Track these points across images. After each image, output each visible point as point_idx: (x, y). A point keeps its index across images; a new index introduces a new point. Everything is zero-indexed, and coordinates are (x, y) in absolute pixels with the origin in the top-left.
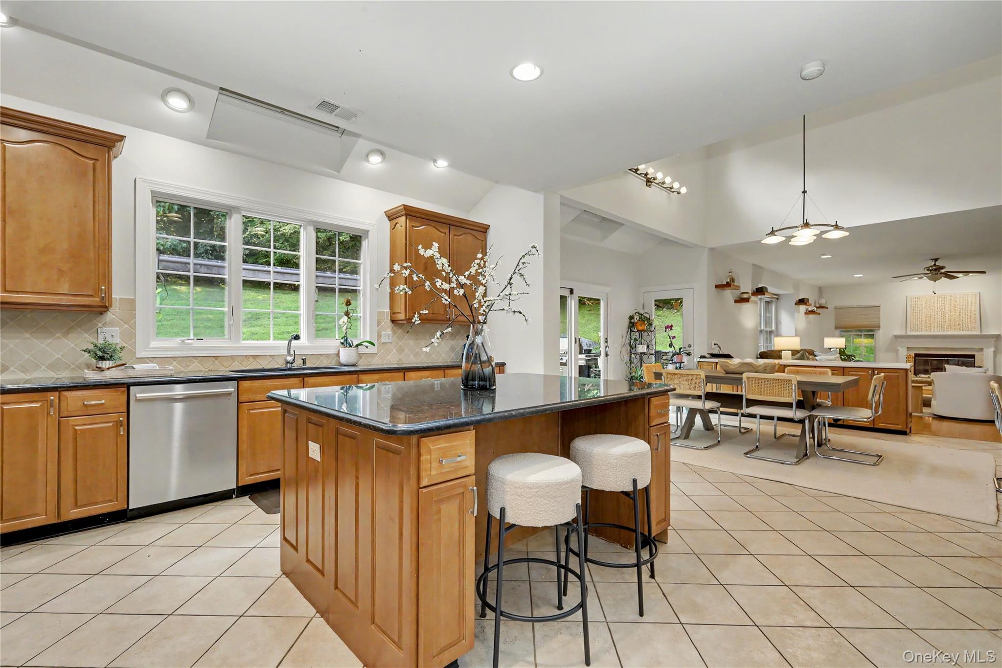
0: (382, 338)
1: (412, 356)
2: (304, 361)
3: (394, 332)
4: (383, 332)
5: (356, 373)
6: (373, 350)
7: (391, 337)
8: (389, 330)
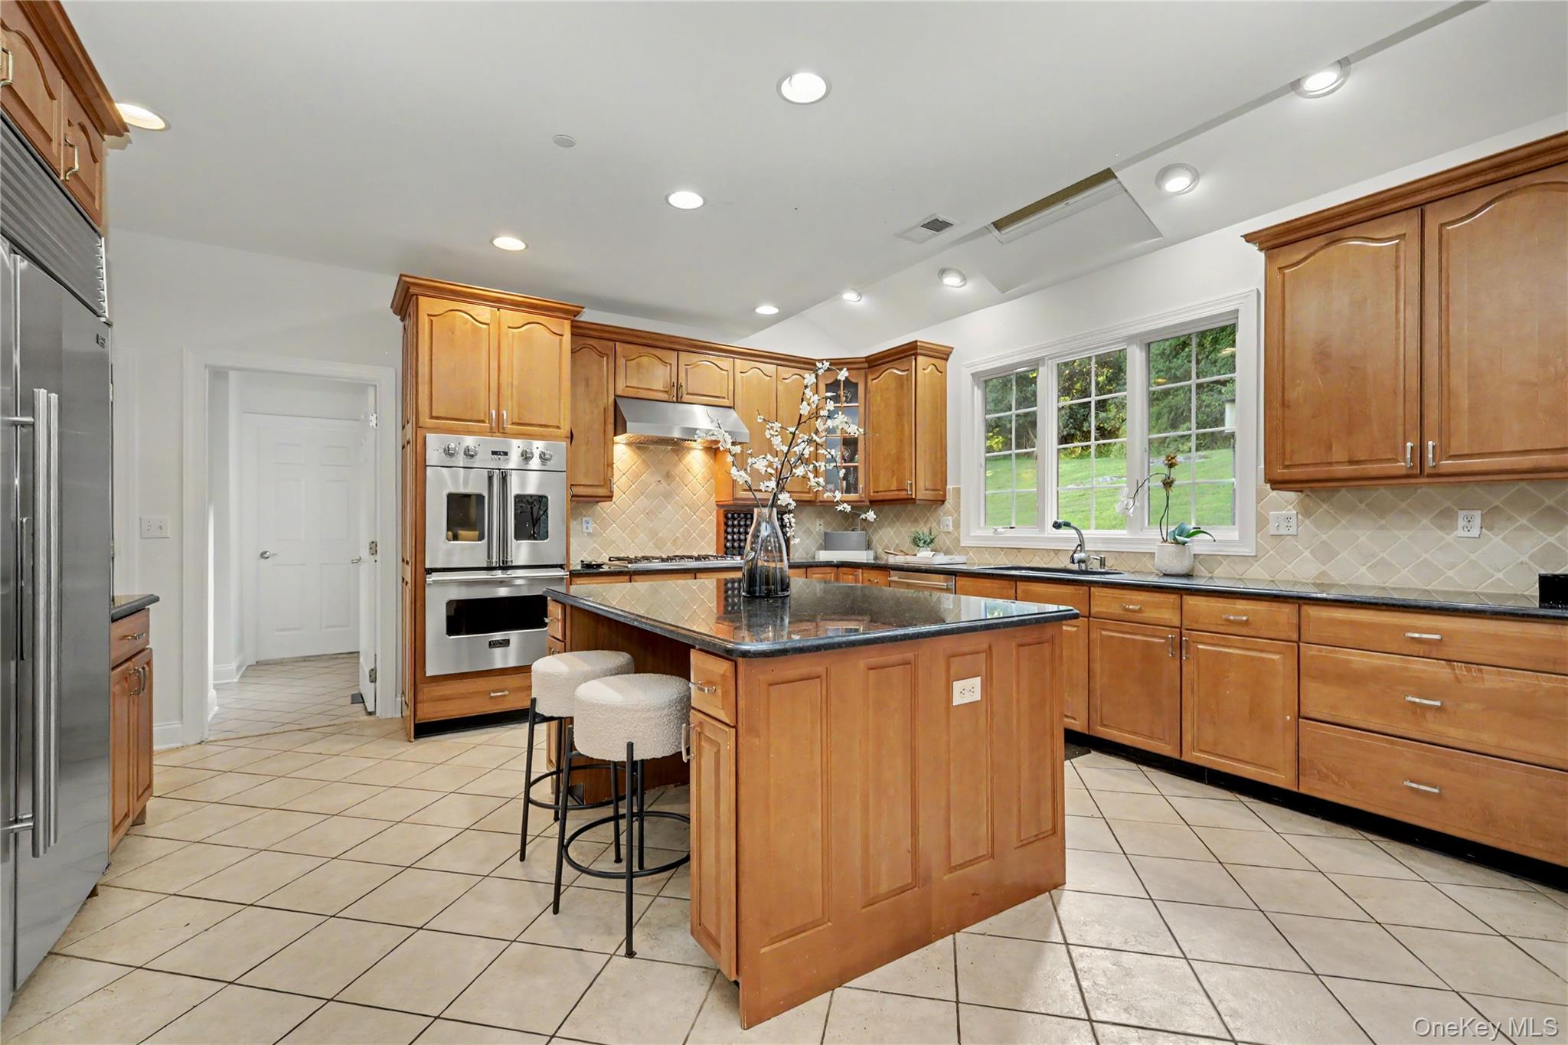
0: (1270, 525)
1: (1363, 569)
2: (1102, 562)
3: (1306, 512)
4: (1271, 513)
5: (1177, 591)
6: (1248, 550)
7: (1293, 522)
8: (1290, 507)
